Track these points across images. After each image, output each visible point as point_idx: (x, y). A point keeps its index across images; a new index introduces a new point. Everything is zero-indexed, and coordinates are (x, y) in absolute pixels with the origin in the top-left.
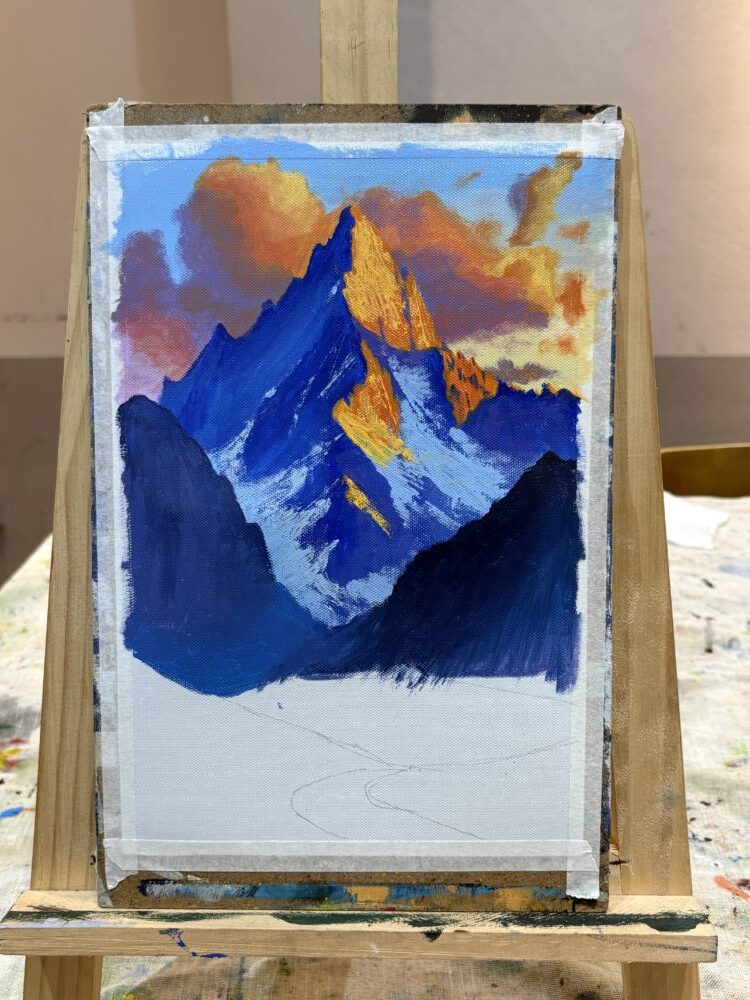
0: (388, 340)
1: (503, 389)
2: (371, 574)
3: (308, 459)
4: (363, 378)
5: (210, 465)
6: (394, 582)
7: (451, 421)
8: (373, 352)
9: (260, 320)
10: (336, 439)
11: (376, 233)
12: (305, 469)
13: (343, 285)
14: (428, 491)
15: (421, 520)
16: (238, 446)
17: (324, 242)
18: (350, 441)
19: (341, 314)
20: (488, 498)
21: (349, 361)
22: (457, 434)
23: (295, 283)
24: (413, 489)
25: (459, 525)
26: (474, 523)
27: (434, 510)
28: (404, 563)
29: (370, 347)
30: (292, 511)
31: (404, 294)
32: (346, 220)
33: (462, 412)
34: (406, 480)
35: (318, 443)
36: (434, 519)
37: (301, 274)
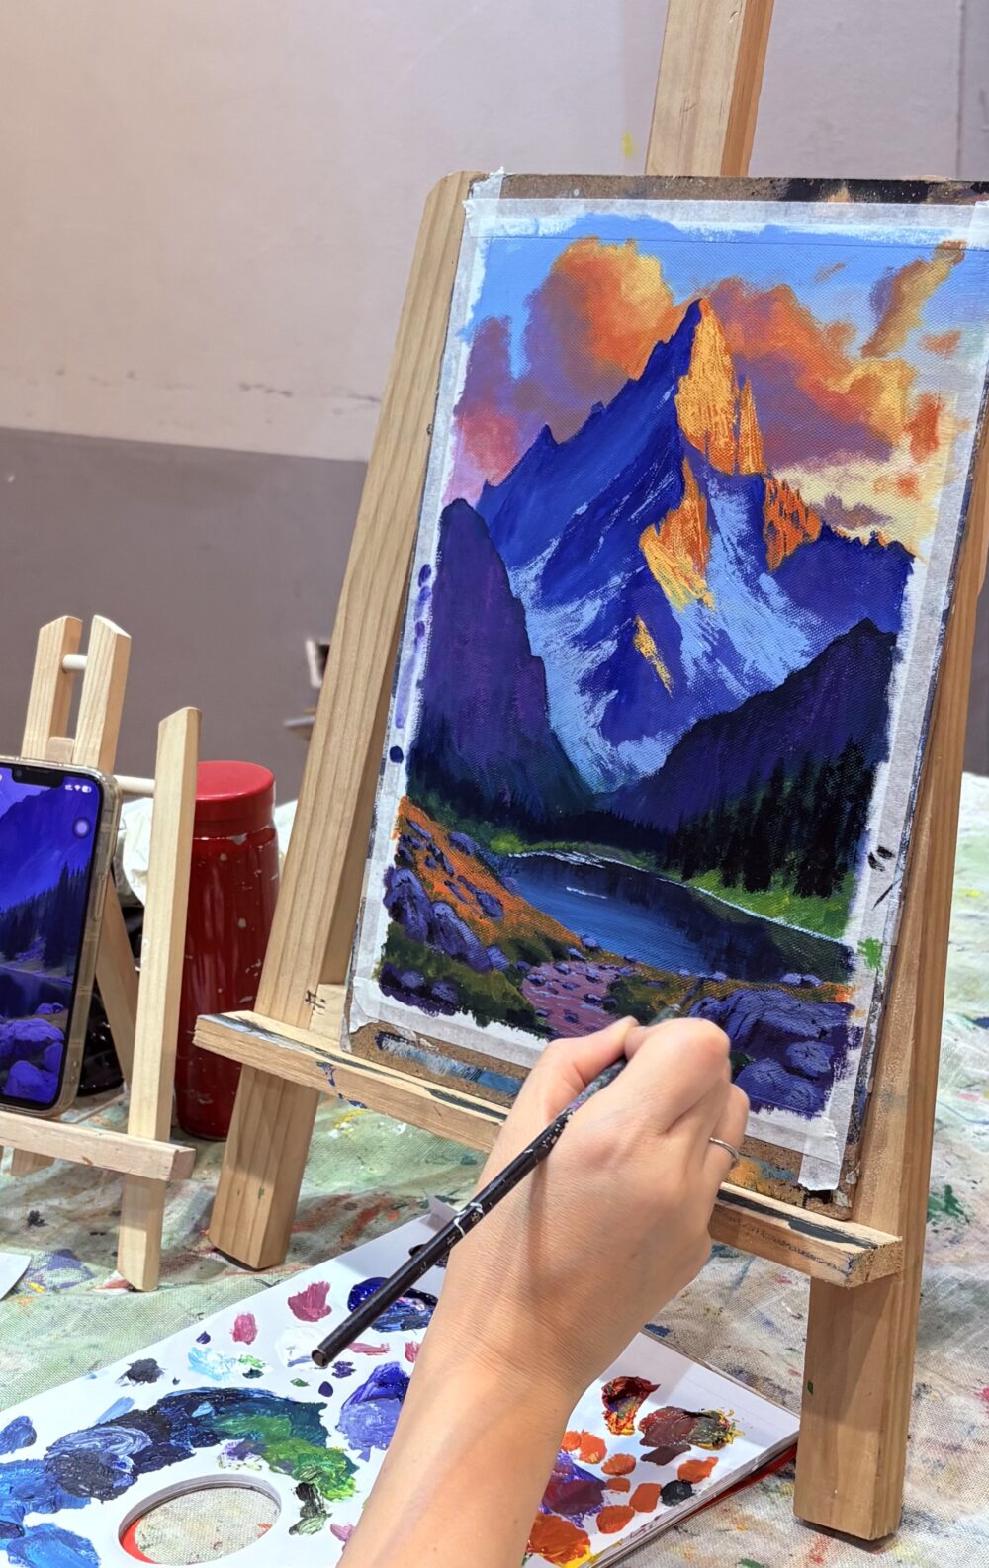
0: (712, 459)
1: (827, 533)
2: (645, 738)
3: (604, 591)
4: (677, 502)
5: (509, 585)
6: (668, 752)
7: (762, 566)
8: (694, 472)
9: (587, 424)
10: (638, 571)
11: (721, 332)
12: (599, 602)
13: (676, 391)
14: (722, 648)
15: (708, 682)
16: (538, 567)
17: (666, 340)
18: (651, 575)
19: (669, 423)
20: (786, 665)
21: (669, 479)
22: (767, 582)
23: (630, 382)
24: (706, 643)
25: (748, 695)
26: (763, 694)
27: (724, 670)
28: (682, 730)
29: (692, 467)
30: (576, 649)
31: (737, 405)
32: (693, 314)
33: (777, 556)
34: (700, 631)
35: (618, 574)
36: (722, 682)
37: (637, 375)
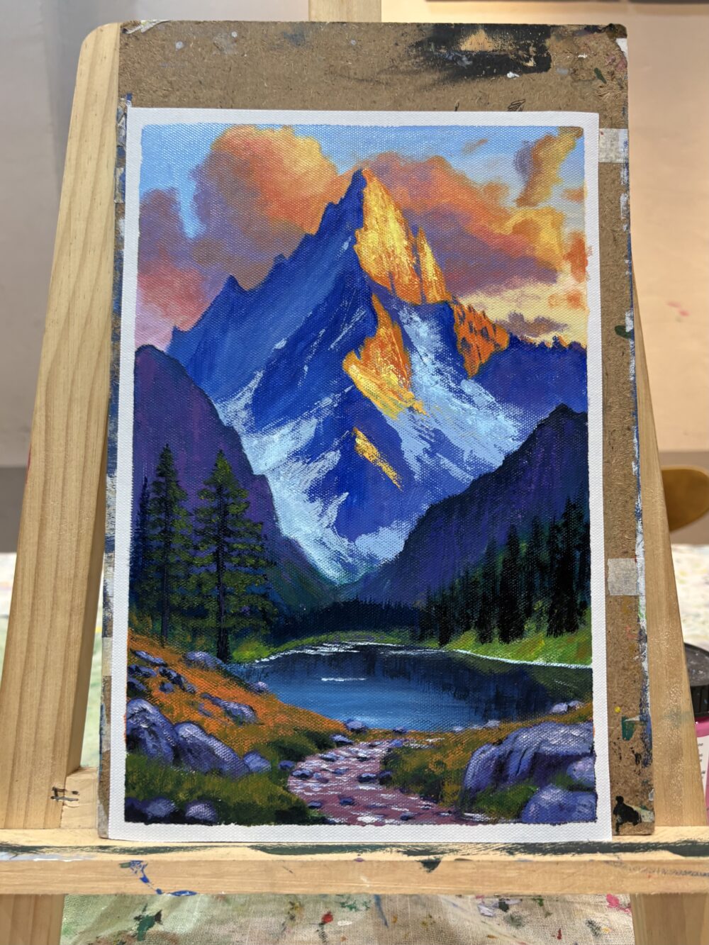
0: (399, 293)
1: (514, 341)
2: (381, 529)
3: (318, 411)
4: (373, 331)
5: (217, 416)
6: (406, 537)
7: (461, 374)
8: (384, 305)
9: (272, 275)
10: (346, 391)
11: (387, 193)
12: (314, 421)
13: (355, 241)
14: (439, 443)
15: (433, 473)
16: (246, 397)
17: (337, 201)
18: (360, 393)
19: (352, 267)
20: (501, 450)
21: (359, 314)
22: (469, 387)
23: (307, 239)
24: (423, 442)
25: (472, 478)
26: (486, 476)
27: (446, 462)
28: (415, 516)
29: (380, 301)
30: (300, 463)
31: (414, 250)
32: (358, 182)
33: (474, 363)
34: (416, 433)
35: (328, 395)
36: (446, 472)
